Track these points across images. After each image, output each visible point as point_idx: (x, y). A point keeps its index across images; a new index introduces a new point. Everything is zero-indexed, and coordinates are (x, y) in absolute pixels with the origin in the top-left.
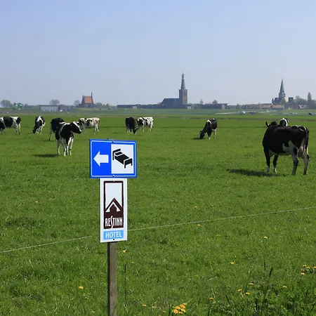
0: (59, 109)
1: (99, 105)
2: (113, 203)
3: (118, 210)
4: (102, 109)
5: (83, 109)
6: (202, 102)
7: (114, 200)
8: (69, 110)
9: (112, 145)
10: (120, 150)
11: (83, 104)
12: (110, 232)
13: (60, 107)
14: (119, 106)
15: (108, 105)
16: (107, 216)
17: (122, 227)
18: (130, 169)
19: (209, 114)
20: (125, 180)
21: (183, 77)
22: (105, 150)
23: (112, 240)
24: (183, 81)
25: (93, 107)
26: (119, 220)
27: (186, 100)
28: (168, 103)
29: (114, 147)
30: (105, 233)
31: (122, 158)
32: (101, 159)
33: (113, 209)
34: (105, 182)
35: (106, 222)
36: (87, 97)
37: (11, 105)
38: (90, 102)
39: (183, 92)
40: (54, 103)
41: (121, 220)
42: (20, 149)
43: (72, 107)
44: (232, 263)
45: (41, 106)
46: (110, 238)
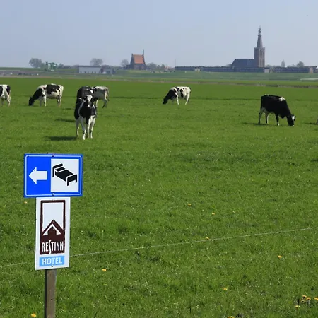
0: (102, 70)
1: (152, 67)
2: (52, 225)
3: (58, 233)
4: (157, 72)
5: (131, 71)
6: (283, 64)
7: (54, 222)
8: (114, 73)
9: (52, 160)
10: (61, 165)
11: (132, 66)
12: (47, 258)
13: (103, 68)
14: (177, 68)
15: (163, 66)
16: (43, 239)
17: (63, 252)
18: (74, 187)
19: (292, 80)
20: (68, 200)
21: (260, 31)
22: (44, 165)
23: (50, 267)
24: (260, 36)
25: (145, 69)
26: (59, 245)
27: (264, 62)
28: (239, 65)
29: (54, 162)
30: (41, 259)
31: (65, 175)
32: (37, 176)
33: (52, 232)
34: (42, 202)
35: (43, 247)
36: (138, 56)
37: (43, 65)
38: (142, 62)
39: (259, 51)
40: (96, 63)
41: (62, 245)
42: (32, 128)
43: (118, 68)
44: (225, 289)
45: (79, 66)
46: (47, 265)
